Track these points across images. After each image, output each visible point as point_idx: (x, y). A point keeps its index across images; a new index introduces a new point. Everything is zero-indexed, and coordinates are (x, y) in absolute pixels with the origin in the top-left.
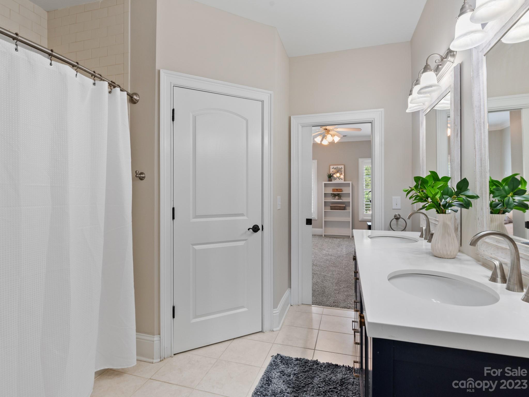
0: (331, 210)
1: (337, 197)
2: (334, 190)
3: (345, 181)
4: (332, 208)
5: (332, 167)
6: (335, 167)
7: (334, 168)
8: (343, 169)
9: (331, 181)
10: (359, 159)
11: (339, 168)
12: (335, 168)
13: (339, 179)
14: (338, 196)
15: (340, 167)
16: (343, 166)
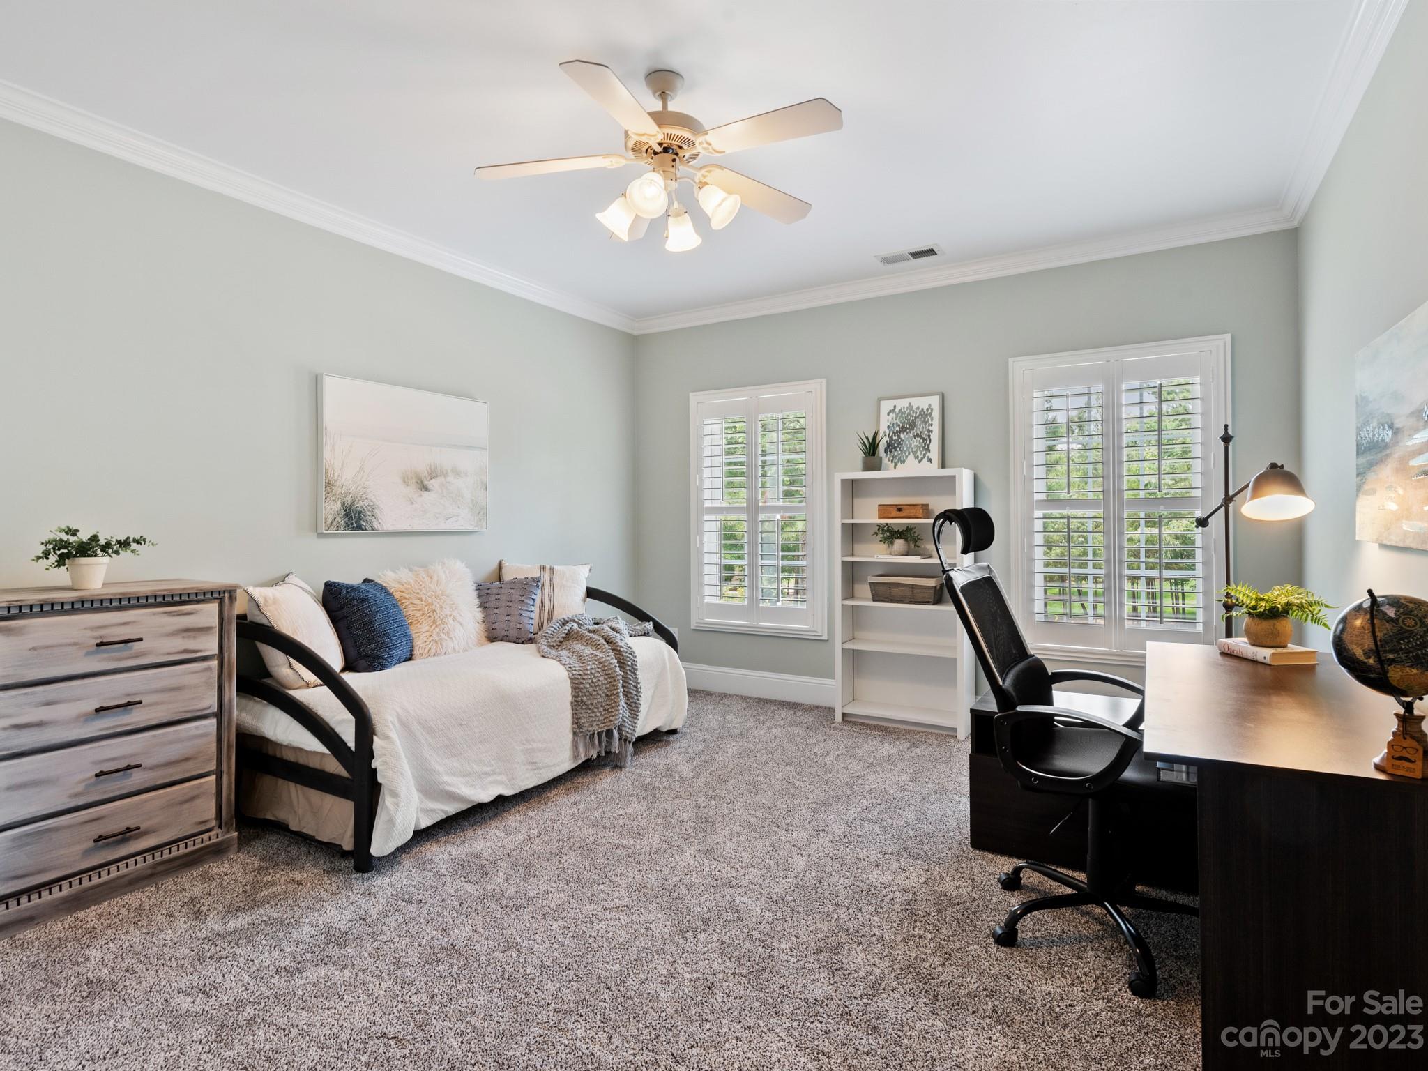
0: (874, 601)
1: (899, 544)
2: (884, 511)
3: (943, 466)
4: (881, 593)
5: (886, 406)
6: (902, 404)
7: (897, 410)
8: (936, 414)
9: (877, 467)
10: (1011, 360)
11: (918, 408)
12: (900, 410)
13: (916, 458)
14: (906, 540)
15: (921, 403)
16: (934, 401)
